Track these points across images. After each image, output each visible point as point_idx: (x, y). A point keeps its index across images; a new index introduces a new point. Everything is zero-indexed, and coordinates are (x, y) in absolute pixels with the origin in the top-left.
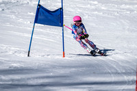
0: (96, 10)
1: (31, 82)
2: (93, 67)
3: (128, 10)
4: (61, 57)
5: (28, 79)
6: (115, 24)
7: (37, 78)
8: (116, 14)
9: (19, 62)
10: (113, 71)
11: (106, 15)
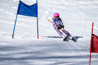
0: (61, 5)
1: (15, 56)
2: (59, 45)
3: (84, 5)
4: (36, 39)
5: (13, 54)
6: (75, 15)
7: (19, 53)
8: (75, 8)
9: (6, 42)
10: (73, 48)
11: (68, 9)
